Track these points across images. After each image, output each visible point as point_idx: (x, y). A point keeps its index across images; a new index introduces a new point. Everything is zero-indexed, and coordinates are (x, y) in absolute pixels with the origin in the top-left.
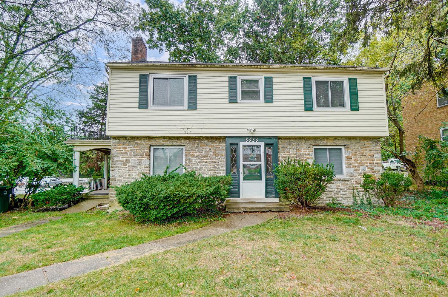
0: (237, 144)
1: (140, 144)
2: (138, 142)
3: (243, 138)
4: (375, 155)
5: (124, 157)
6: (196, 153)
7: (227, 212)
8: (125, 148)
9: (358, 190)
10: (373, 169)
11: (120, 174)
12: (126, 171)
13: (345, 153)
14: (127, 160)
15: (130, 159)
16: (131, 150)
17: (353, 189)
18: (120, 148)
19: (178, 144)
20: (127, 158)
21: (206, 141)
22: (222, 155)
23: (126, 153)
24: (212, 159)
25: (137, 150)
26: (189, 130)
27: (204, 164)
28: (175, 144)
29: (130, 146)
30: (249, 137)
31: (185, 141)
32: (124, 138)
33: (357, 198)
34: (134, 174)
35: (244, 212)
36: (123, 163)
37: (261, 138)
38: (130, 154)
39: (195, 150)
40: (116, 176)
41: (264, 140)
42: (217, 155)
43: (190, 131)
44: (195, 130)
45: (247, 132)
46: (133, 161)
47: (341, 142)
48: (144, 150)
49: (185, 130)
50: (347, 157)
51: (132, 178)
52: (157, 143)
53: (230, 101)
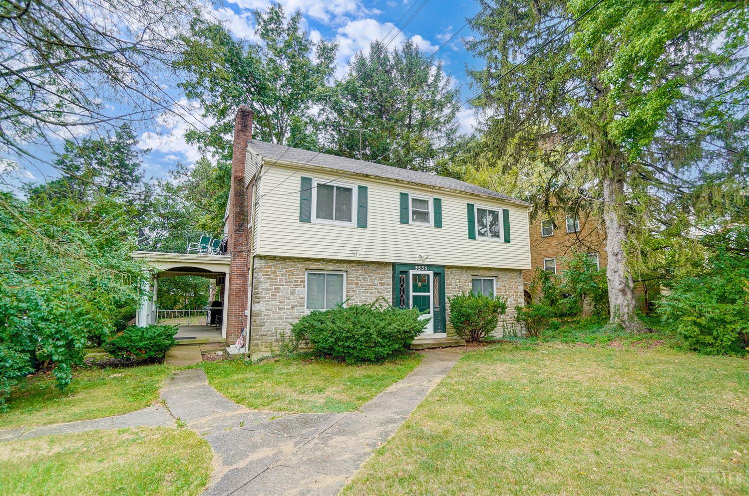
0: (406, 272)
1: (293, 267)
2: (291, 264)
3: (413, 266)
4: (519, 287)
5: (273, 285)
6: (361, 281)
7: (412, 349)
8: (274, 272)
9: (507, 322)
10: (517, 300)
11: (267, 307)
12: (276, 304)
13: (497, 284)
14: (277, 288)
15: (281, 287)
16: (282, 275)
17: (503, 322)
18: (268, 272)
19: (339, 269)
20: (277, 285)
21: (371, 266)
22: (388, 284)
23: (276, 279)
24: (378, 289)
25: (290, 275)
26: (358, 253)
27: (369, 294)
28: (337, 268)
29: (281, 270)
30: (418, 265)
31: (348, 265)
32: (274, 258)
33: (506, 330)
34: (286, 307)
35: (428, 348)
36: (272, 292)
37: (430, 267)
38: (281, 280)
39: (359, 278)
40: (263, 309)
41: (433, 268)
42: (382, 284)
43: (360, 254)
44: (365, 253)
45: (418, 259)
46: (285, 290)
47: (494, 273)
48: (299, 275)
49: (355, 252)
50: (497, 289)
51: (284, 313)
52: (315, 267)
53: (401, 222)
